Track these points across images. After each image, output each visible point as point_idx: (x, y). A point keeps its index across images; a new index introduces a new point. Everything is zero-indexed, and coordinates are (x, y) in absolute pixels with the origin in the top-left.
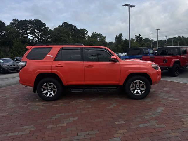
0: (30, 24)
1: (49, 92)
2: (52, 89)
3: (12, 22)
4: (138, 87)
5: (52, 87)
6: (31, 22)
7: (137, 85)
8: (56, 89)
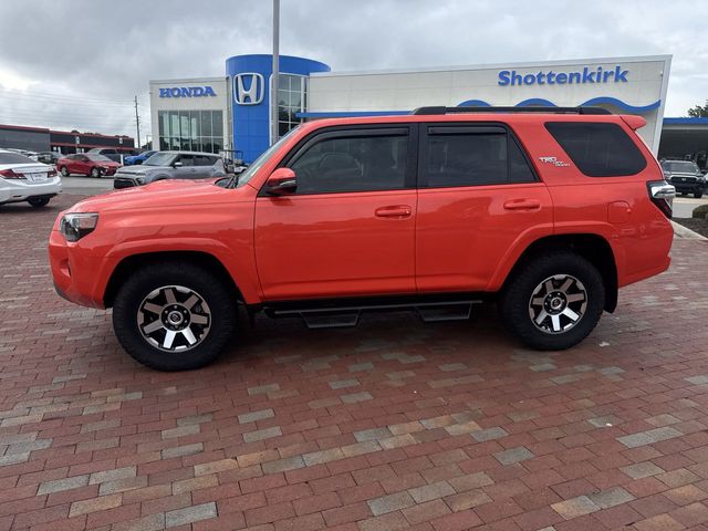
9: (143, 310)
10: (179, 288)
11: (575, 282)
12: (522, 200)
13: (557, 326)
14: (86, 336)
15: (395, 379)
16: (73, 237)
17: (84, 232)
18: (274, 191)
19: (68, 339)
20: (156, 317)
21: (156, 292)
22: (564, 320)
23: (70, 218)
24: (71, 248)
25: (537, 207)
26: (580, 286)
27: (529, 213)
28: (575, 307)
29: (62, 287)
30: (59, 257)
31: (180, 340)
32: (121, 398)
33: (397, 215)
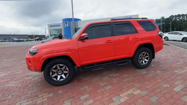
9: (51, 71)
10: (60, 65)
11: (147, 53)
12: (136, 37)
13: (144, 63)
14: (37, 78)
15: (115, 81)
16: (32, 55)
17: (35, 53)
18: (82, 39)
19: (32, 80)
20: (55, 73)
21: (55, 66)
22: (145, 62)
23: (31, 50)
24: (31, 58)
25: (138, 38)
26: (148, 54)
27: (137, 39)
28: (147, 59)
29: (30, 68)
30: (28, 60)
31: (61, 78)
32: (47, 96)
33: (110, 42)
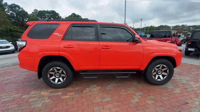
0: (47, 13)
1: (57, 78)
2: (60, 74)
3: (33, 11)
4: (160, 72)
5: (60, 72)
6: (48, 12)
7: (159, 70)
8: (65, 74)
